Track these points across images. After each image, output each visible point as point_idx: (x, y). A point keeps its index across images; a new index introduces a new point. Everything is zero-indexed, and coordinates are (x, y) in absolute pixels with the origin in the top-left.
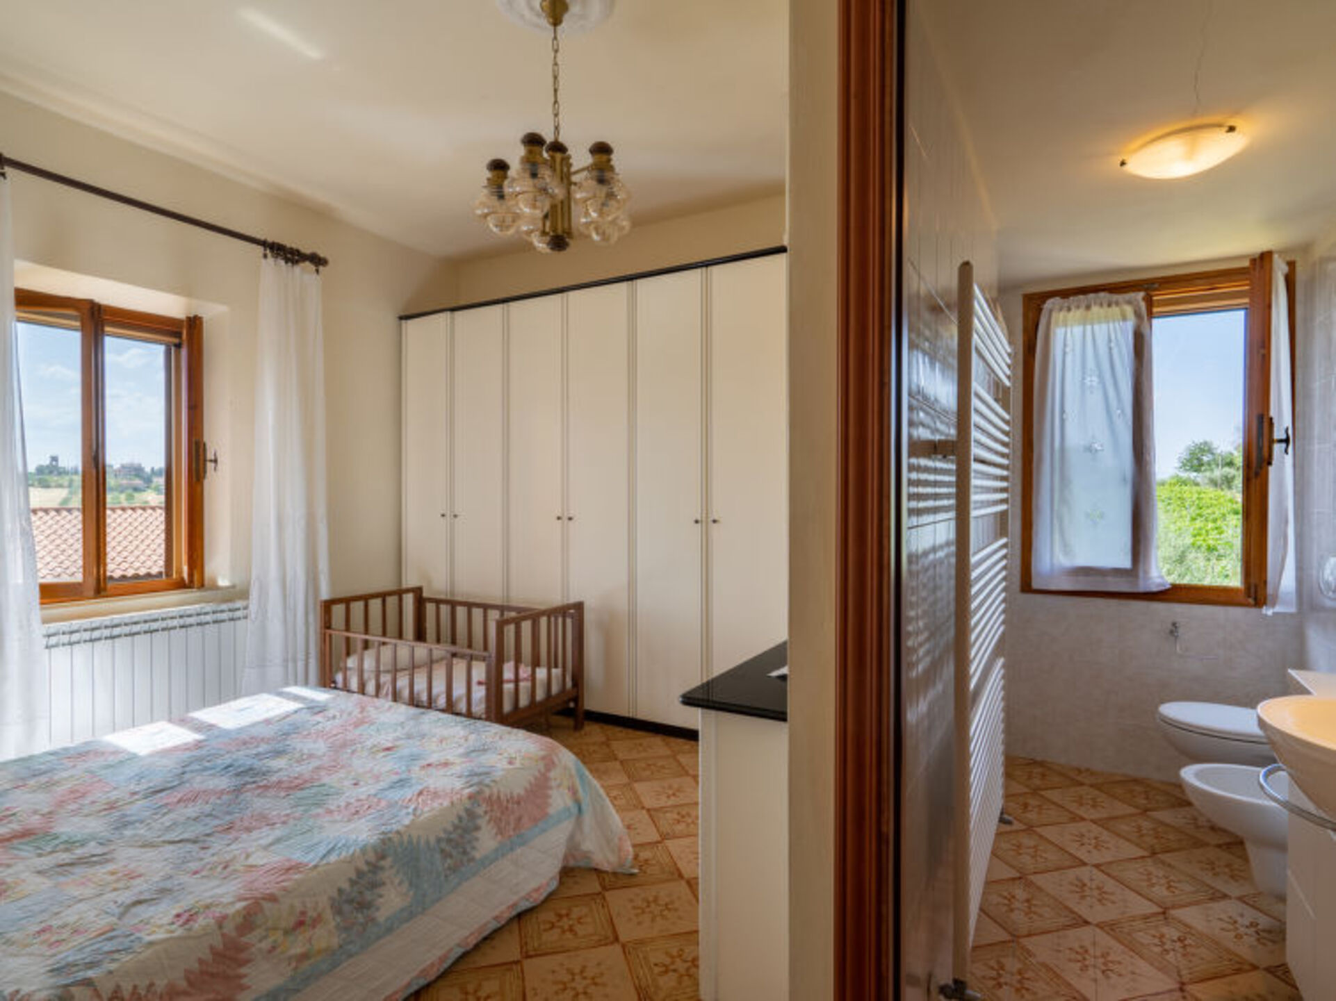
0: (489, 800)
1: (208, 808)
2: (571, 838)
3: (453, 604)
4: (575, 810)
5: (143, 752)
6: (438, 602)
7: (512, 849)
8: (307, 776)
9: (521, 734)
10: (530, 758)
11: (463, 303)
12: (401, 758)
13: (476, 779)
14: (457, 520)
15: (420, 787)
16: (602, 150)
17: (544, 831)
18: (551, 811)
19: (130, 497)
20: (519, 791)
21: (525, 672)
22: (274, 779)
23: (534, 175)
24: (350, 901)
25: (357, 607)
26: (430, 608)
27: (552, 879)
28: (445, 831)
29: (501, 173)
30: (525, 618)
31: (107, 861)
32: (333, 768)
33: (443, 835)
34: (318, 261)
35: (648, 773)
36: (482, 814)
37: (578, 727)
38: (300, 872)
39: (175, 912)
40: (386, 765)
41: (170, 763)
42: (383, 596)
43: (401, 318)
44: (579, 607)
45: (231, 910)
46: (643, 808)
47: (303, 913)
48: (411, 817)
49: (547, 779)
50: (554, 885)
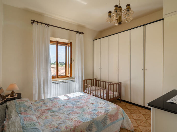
0: (109, 115)
1: (69, 109)
2: (122, 123)
3: (101, 81)
4: (123, 118)
5: (62, 99)
6: (99, 81)
7: (113, 124)
8: (82, 106)
9: (113, 104)
10: (115, 109)
11: (102, 37)
12: (95, 105)
13: (106, 111)
14: (101, 69)
15: (98, 111)
16: (128, 5)
17: (118, 121)
18: (119, 118)
19: (63, 66)
20: (113, 114)
21: (112, 92)
22: (78, 106)
23: (116, 12)
24: (88, 129)
25: (88, 81)
26: (98, 82)
27: (119, 130)
28: (102, 119)
29: (110, 13)
30: (112, 84)
31: (58, 115)
32: (86, 105)
33: (102, 120)
34: (83, 33)
35: (134, 112)
36: (108, 117)
37: (120, 102)
38: (81, 123)
39: (65, 126)
40: (93, 106)
41: (65, 101)
42: (91, 79)
43: (94, 40)
44: (121, 83)
45: (72, 128)
46: (134, 119)
47: (82, 130)
48: (97, 116)
49: (118, 113)
50: (119, 131)
